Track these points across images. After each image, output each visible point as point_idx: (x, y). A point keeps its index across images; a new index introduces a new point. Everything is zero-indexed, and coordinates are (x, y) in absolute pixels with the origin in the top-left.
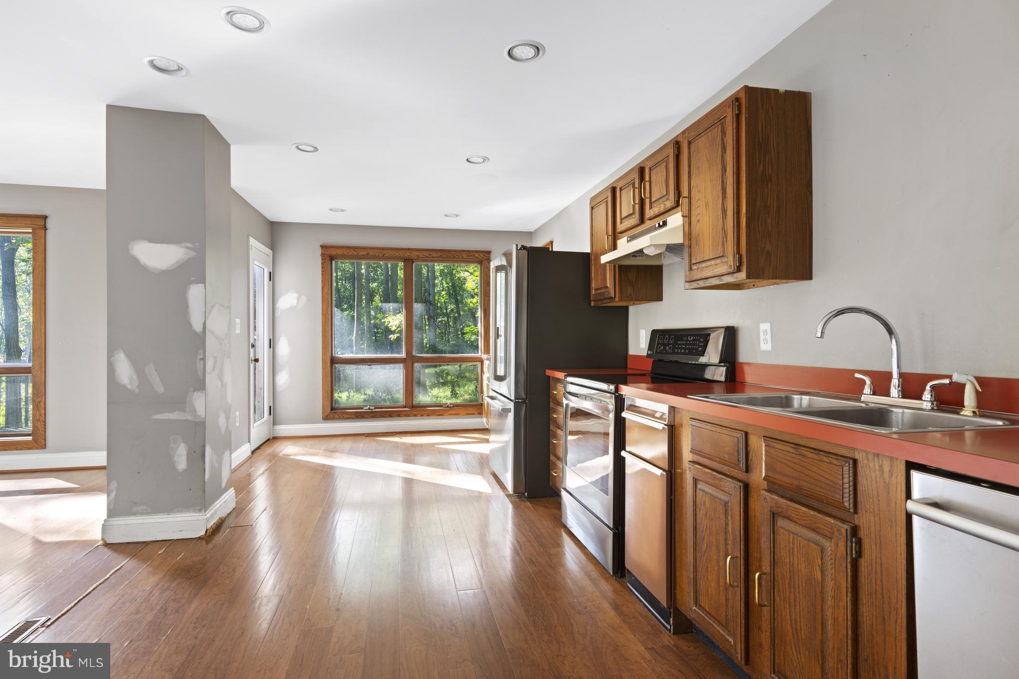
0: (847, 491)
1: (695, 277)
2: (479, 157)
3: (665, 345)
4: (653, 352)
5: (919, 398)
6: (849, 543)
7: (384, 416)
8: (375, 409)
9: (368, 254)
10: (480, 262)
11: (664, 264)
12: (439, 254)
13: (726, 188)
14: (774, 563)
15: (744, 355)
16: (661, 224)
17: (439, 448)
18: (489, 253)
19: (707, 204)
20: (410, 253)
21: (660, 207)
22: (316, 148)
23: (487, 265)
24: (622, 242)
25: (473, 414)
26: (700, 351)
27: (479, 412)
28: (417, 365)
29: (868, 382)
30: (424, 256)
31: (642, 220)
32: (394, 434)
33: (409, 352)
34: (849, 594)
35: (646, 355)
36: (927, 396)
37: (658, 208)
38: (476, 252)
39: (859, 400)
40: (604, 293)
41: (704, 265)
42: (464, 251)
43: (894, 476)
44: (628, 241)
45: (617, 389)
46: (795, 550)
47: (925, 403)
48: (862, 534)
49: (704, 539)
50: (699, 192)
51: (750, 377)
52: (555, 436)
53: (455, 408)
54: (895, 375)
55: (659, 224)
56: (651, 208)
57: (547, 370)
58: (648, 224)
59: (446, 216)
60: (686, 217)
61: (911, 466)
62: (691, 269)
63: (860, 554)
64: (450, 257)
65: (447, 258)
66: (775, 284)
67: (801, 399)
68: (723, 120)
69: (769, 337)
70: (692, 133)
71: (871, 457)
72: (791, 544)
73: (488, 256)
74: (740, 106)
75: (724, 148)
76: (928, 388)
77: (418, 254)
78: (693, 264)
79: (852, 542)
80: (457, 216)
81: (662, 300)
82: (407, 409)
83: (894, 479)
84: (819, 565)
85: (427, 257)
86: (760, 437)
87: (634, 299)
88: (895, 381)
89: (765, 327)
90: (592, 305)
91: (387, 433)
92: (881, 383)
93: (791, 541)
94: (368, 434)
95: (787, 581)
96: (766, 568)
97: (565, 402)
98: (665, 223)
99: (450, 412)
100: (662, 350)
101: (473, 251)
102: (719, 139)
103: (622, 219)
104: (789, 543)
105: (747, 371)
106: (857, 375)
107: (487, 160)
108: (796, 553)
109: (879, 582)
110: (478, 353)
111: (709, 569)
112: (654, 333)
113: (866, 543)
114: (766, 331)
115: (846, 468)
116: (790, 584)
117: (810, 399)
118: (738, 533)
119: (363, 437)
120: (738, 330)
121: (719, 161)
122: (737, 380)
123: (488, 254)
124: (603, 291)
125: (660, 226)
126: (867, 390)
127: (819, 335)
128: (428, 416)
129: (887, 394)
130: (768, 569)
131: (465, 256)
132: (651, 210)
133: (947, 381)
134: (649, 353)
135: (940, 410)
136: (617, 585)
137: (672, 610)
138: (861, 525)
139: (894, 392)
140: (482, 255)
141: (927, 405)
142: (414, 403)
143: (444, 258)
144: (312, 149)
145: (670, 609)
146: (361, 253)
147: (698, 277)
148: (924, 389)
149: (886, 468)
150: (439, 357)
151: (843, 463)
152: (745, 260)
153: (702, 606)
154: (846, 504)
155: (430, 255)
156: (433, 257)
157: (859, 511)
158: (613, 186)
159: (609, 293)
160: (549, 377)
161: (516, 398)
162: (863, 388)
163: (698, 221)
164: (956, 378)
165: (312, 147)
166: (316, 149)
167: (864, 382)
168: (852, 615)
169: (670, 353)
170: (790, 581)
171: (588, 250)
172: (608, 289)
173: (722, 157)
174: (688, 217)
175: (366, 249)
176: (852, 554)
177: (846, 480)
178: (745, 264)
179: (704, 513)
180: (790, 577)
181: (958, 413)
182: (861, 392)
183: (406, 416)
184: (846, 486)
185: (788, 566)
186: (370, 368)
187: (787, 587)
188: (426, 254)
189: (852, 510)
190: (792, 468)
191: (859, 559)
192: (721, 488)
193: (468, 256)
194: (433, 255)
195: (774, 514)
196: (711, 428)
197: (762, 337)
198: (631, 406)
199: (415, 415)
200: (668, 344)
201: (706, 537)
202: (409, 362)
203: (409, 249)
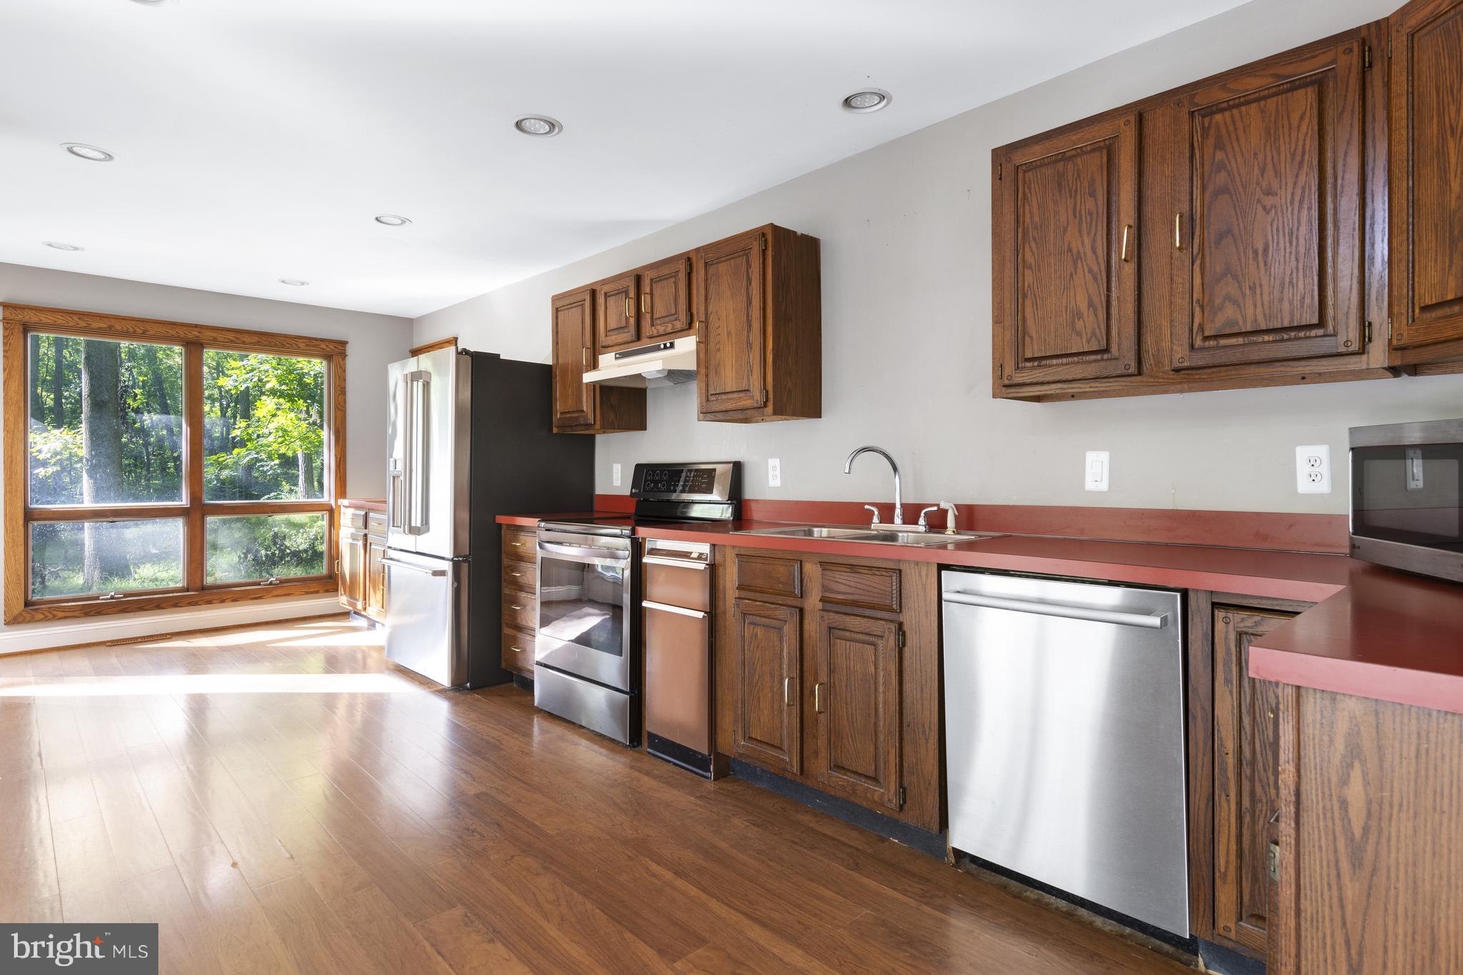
0: (895, 595)
1: (714, 409)
2: (398, 217)
3: (656, 483)
4: (640, 491)
5: (917, 524)
6: (897, 637)
7: (146, 608)
8: (124, 597)
9: (111, 327)
10: (328, 357)
11: (649, 387)
12: (256, 338)
13: (751, 320)
14: (831, 671)
15: (752, 491)
16: (668, 345)
17: (278, 647)
18: (344, 343)
19: (729, 334)
20: (199, 332)
21: (666, 326)
22: (109, 155)
23: (341, 362)
24: (606, 359)
25: (317, 592)
26: (703, 488)
27: (325, 589)
28: (211, 520)
29: (876, 513)
30: (227, 340)
31: (638, 337)
32: (170, 636)
33: (195, 498)
34: (897, 677)
35: (629, 494)
36: (922, 521)
37: (664, 328)
38: (322, 340)
39: (870, 529)
40: (577, 418)
41: (724, 397)
42: (301, 338)
43: (930, 577)
44: (616, 358)
45: (633, 531)
46: (852, 654)
47: (921, 527)
48: (906, 628)
49: (755, 671)
50: (719, 319)
51: (756, 514)
52: (516, 601)
53: (285, 585)
54: (898, 506)
55: (665, 345)
56: (652, 325)
57: (497, 516)
58: (645, 343)
59: (283, 282)
60: (702, 343)
61: (942, 567)
62: (708, 400)
63: (904, 645)
64: (276, 345)
65: (271, 346)
66: (785, 419)
67: (821, 531)
68: (747, 251)
69: (778, 472)
70: (711, 255)
71: (912, 565)
72: (848, 652)
73: (340, 348)
74: (766, 241)
75: (749, 281)
76: (922, 514)
77: (214, 335)
78: (711, 395)
79: (899, 636)
80: (303, 284)
81: (646, 430)
82: (192, 593)
83: (929, 580)
84: (873, 662)
85: (232, 341)
86: (815, 564)
87: (616, 427)
88: (898, 511)
89: (774, 463)
90: (554, 432)
91: (152, 636)
92: (887, 512)
93: (848, 648)
94: (112, 641)
95: (844, 684)
96: (823, 677)
97: (540, 554)
98: (672, 346)
99: (275, 593)
100: (652, 488)
101: (316, 339)
102: (743, 269)
103: (607, 331)
104: (846, 649)
105: (754, 506)
106: (867, 507)
107: (408, 222)
108: (852, 657)
109: (918, 663)
110: (323, 497)
111: (761, 699)
112: (639, 468)
113: (908, 635)
114: (775, 467)
115: (894, 578)
116: (846, 686)
117: (829, 531)
118: (794, 656)
119: (103, 648)
120: (744, 466)
121: (743, 291)
122: (744, 517)
123: (342, 346)
124: (576, 415)
125: (665, 347)
126: (876, 519)
127: (847, 471)
128: (234, 600)
129: (892, 522)
130: (825, 679)
131: (302, 345)
132: (653, 328)
133: (935, 508)
134: (634, 491)
135: (930, 532)
136: (636, 755)
137: (712, 757)
138: (905, 621)
139: (898, 520)
140: (332, 347)
141: (922, 529)
142: (205, 583)
143: (265, 346)
144: (102, 156)
145: (710, 755)
146: (95, 325)
147: (718, 409)
148: (919, 516)
149: (924, 573)
150: (254, 505)
151: (892, 574)
152: (771, 396)
153: (752, 738)
154: (894, 606)
155: (237, 338)
156: (244, 343)
157: (903, 610)
158: (592, 287)
159: (586, 418)
160: (501, 524)
161: (456, 556)
162: (872, 519)
163: (719, 350)
164: (943, 505)
165: (100, 151)
166: (109, 157)
167: (873, 513)
168: (899, 694)
169: (663, 492)
170: (847, 682)
171: (549, 362)
172: (583, 414)
173: (747, 289)
174: (704, 344)
175: (107, 317)
176: (899, 645)
177: (894, 587)
178: (772, 399)
179: (756, 645)
180: (847, 679)
181: (944, 533)
182: (870, 522)
183: (190, 604)
184: (894, 592)
185: (845, 671)
186: (112, 527)
187: (844, 687)
188: (231, 336)
189: (898, 611)
190: (845, 585)
191: (903, 649)
192: (776, 617)
193: (307, 345)
194: (244, 339)
195: (830, 628)
196: (762, 561)
197: (771, 473)
198: (652, 549)
199: (209, 602)
200: (660, 481)
201: (758, 669)
202: (195, 515)
203: (196, 326)
